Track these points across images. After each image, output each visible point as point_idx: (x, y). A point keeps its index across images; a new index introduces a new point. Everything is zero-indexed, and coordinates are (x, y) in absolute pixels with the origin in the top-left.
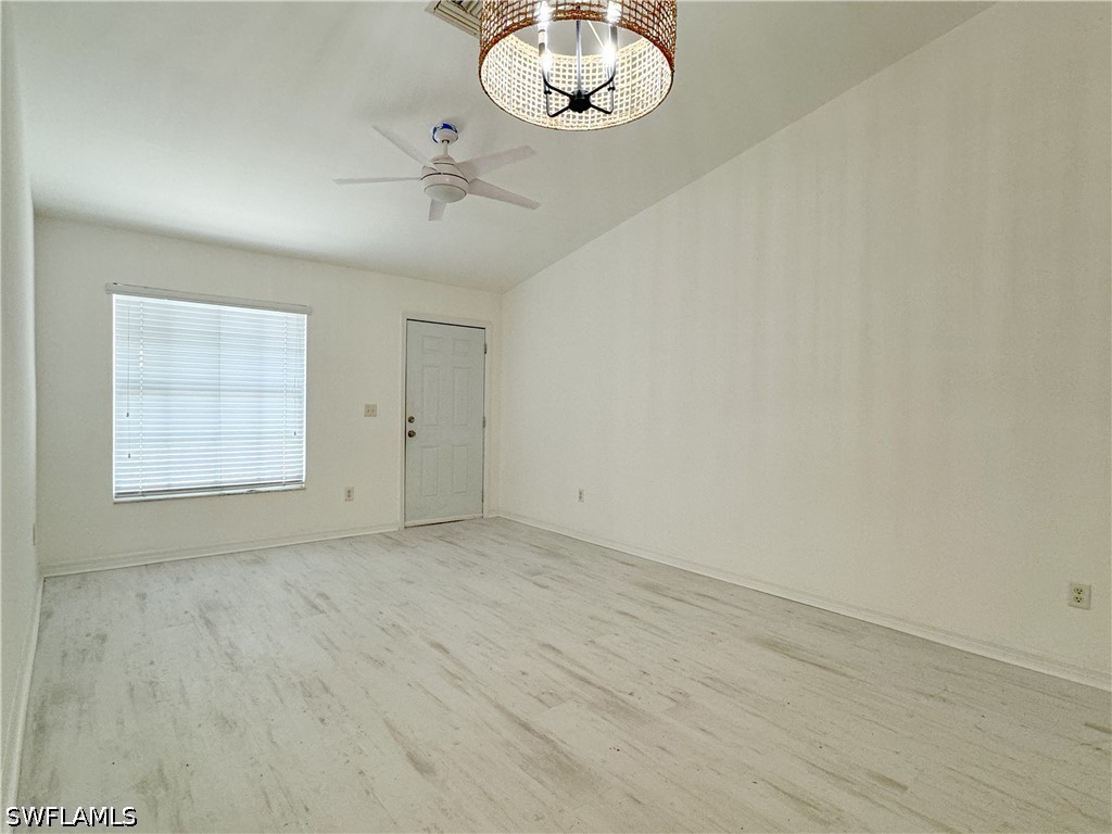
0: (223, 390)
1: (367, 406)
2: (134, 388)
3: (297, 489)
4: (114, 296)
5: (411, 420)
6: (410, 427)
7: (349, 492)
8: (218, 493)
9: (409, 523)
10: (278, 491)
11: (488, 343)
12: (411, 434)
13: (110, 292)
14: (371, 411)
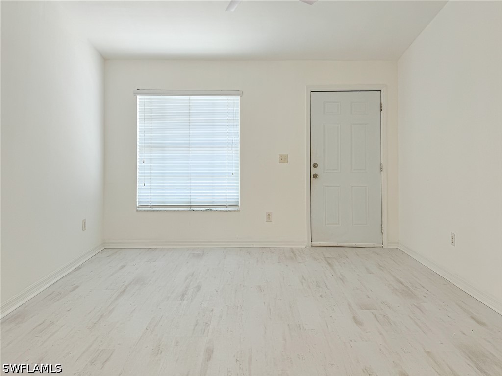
0: (192, 147)
1: (281, 156)
2: (147, 147)
3: (233, 211)
4: (138, 96)
5: (315, 165)
6: (314, 171)
7: (269, 215)
8: (189, 209)
9: (314, 243)
10: (222, 211)
11: (383, 102)
12: (315, 176)
13: (136, 94)
14: (284, 159)
